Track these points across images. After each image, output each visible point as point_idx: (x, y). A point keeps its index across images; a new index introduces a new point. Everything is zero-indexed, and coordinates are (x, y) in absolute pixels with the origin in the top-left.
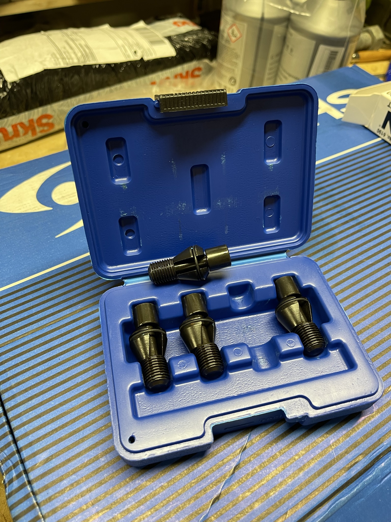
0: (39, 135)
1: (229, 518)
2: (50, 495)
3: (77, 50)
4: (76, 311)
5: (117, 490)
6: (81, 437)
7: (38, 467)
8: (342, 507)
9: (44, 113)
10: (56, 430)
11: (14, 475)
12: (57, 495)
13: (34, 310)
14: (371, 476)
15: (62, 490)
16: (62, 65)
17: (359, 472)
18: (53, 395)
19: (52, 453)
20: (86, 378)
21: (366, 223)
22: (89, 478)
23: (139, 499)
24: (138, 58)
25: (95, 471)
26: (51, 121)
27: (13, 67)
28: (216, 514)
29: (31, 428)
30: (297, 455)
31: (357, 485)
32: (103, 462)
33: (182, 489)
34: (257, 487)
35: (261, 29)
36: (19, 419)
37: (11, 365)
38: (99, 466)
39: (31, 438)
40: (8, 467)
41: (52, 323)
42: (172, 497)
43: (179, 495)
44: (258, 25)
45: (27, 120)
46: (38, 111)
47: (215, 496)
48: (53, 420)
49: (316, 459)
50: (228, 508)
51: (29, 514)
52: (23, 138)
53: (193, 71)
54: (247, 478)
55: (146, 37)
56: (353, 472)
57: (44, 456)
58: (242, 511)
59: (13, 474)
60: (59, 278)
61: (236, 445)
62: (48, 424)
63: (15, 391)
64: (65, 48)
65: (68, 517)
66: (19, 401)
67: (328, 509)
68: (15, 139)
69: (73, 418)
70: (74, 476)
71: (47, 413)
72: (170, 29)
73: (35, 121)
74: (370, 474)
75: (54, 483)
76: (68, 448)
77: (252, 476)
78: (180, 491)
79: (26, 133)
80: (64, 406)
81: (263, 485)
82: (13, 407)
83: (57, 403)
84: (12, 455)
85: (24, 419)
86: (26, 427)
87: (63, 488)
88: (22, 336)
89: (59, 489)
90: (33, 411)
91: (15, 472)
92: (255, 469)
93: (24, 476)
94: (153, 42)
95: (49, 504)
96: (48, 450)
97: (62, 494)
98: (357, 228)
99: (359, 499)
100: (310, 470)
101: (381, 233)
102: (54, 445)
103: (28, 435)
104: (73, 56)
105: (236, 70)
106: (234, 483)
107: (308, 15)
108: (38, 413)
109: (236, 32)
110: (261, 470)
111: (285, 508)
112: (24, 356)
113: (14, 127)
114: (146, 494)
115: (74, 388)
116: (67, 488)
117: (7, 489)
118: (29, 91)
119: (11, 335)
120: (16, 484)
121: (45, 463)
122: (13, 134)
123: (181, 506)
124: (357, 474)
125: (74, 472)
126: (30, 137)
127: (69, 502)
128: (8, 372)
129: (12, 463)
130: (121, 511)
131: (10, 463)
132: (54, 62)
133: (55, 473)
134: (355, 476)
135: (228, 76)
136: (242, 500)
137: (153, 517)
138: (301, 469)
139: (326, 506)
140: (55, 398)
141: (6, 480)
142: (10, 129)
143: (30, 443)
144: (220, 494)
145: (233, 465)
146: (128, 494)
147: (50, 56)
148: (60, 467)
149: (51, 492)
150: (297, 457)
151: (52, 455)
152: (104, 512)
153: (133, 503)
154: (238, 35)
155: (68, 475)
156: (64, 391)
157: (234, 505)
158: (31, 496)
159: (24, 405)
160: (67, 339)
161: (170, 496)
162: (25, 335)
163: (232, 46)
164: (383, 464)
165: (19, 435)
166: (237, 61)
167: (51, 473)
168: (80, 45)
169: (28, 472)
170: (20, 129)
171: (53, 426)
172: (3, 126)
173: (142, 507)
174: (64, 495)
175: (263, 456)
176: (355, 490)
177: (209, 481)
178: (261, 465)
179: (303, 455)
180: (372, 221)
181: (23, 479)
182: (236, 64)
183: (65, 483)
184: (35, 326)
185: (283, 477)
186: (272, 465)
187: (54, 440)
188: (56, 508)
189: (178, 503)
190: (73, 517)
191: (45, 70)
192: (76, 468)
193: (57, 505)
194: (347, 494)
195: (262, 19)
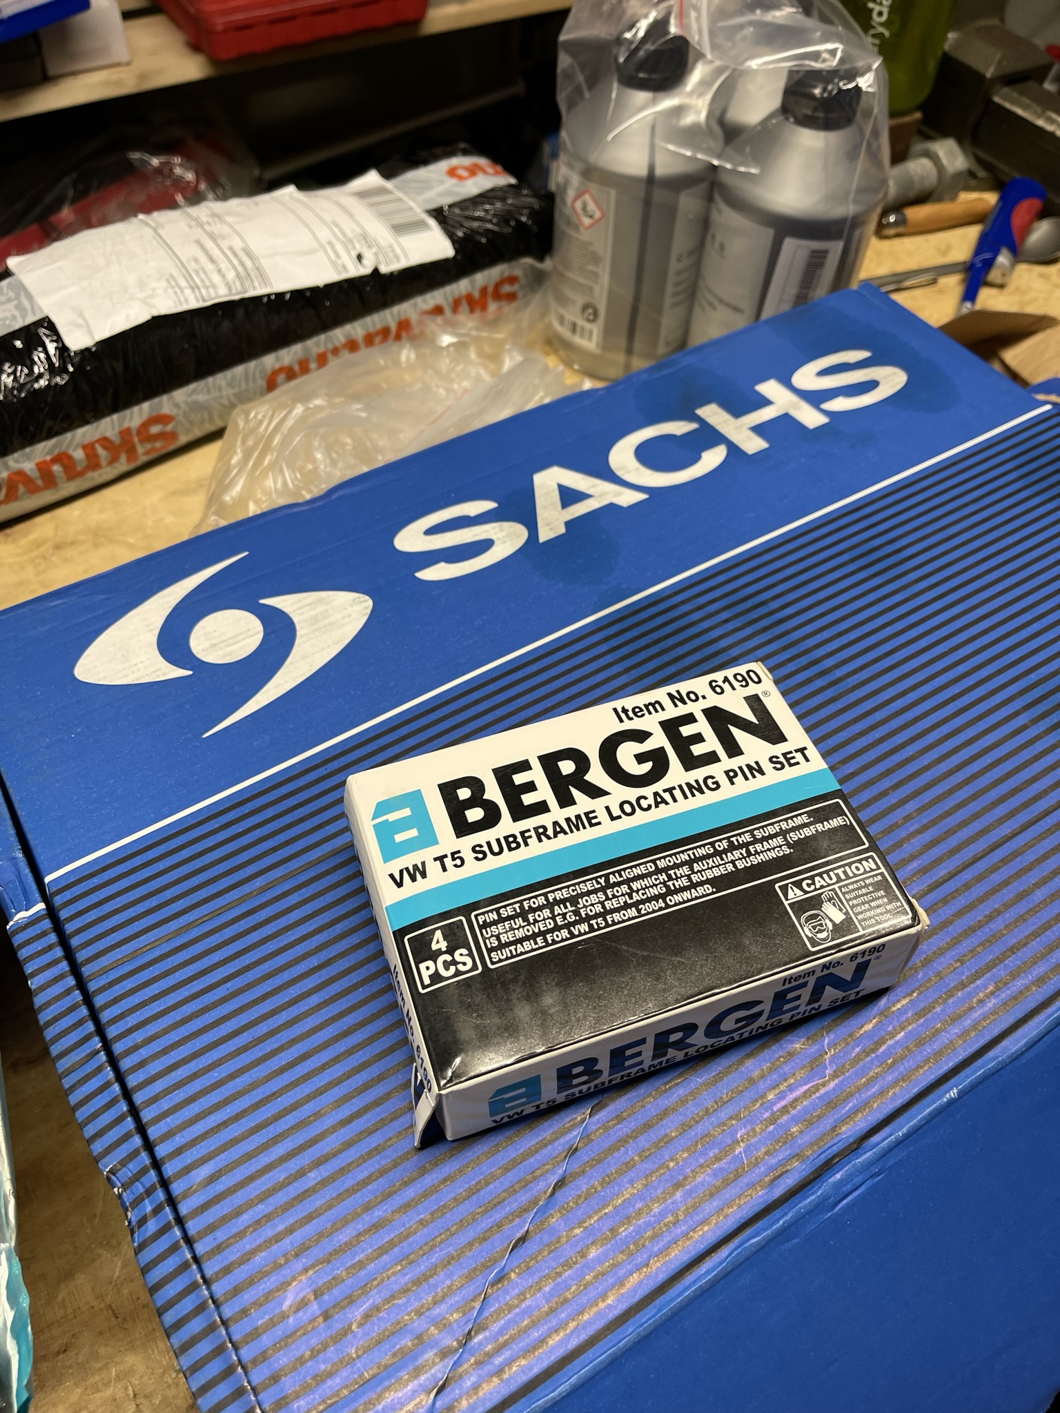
0: (143, 459)
1: (543, 1274)
2: (218, 1242)
3: (224, 265)
4: (251, 893)
5: (340, 1228)
6: (271, 1135)
7: (196, 1191)
8: (754, 1254)
9: (155, 413)
10: (225, 1124)
11: (149, 1209)
12: (232, 1240)
13: (169, 894)
14: (813, 1197)
15: (241, 1232)
16: (193, 304)
17: (789, 1190)
18: (215, 1059)
19: (221, 1165)
20: (275, 1026)
21: (849, 680)
22: (288, 1209)
23: (380, 1244)
24: (365, 270)
25: (298, 1196)
26: (169, 428)
27: (81, 315)
28: (518, 1266)
29: (178, 1122)
30: (672, 1159)
31: (786, 1214)
32: (315, 1178)
33: (456, 1224)
34: (595, 1218)
35: (647, 203)
36: (155, 1105)
37: (133, 1004)
38: (306, 1188)
39: (179, 1140)
40: (137, 1194)
41: (205, 919)
42: (439, 1239)
43: (452, 1235)
44: (641, 194)
45: (117, 430)
46: (141, 410)
47: (519, 1235)
48: (218, 1107)
49: (708, 1166)
50: (540, 1258)
51: (179, 1279)
52: (108, 469)
53: (498, 285)
54: (576, 1203)
55: (383, 216)
56: (778, 1191)
57: (204, 1171)
58: (567, 1261)
59: (145, 1207)
60: (214, 824)
61: (559, 1145)
62: (210, 1113)
63: (144, 1053)
64: (196, 260)
65: (253, 1280)
66: (153, 1073)
67: (727, 1258)
68: (90, 474)
69: (254, 1101)
70: (261, 1206)
71: (207, 1093)
72: (440, 189)
73: (134, 432)
74: (812, 1194)
75: (225, 1220)
76: (248, 1157)
77: (586, 1199)
78: (455, 1227)
79: (113, 460)
80: (237, 1080)
81: (606, 1214)
82: (142, 1082)
83: (224, 1075)
84: (143, 1172)
85: (165, 1104)
86: (168, 1120)
87: (242, 1228)
88: (149, 947)
89: (234, 1231)
90: (181, 1090)
91: (151, 1204)
92: (593, 1187)
93: (167, 1209)
94: (400, 229)
95: (219, 1257)
96: (213, 1161)
97: (241, 1238)
98: (830, 693)
99: (788, 1240)
100: (696, 1186)
101: (880, 701)
102: (223, 1152)
103: (174, 1134)
104: (216, 279)
105: (597, 289)
106: (552, 1212)
107: (754, 171)
108: (190, 1094)
109: (592, 206)
110: (603, 1187)
111: (645, 1256)
112: (155, 985)
113: (89, 448)
114: (393, 1235)
115: (254, 1046)
116: (249, 1227)
117: (136, 1235)
118: (119, 366)
119: (129, 945)
120: (152, 1226)
121: (208, 1184)
122: (85, 464)
123: (455, 1254)
124: (785, 1194)
125: (261, 1199)
126: (123, 465)
127: (254, 1252)
128: (129, 1018)
129: (144, 1186)
130: (349, 1264)
131: (139, 1188)
132: (174, 297)
133: (228, 1201)
134: (782, 1196)
135: (580, 300)
136: (567, 1242)
137: (405, 1275)
138: (678, 1186)
139: (724, 1252)
140: (220, 1065)
141: (133, 1219)
142: (79, 454)
143: (177, 1149)
144: (527, 1231)
145: (553, 1179)
146: (359, 1235)
147: (163, 284)
148: (235, 1191)
149: (220, 1235)
150: (672, 1164)
151: (221, 1170)
152: (317, 1268)
153: (370, 1251)
154: (598, 215)
155: (250, 1205)
156: (235, 1051)
157: (551, 1252)
158: (181, 1247)
159: (162, 1080)
160: (236, 950)
161: (436, 1237)
162: (155, 945)
163: (584, 236)
164: (838, 1176)
165: (157, 1136)
166: (599, 270)
167: (219, 1202)
168: (231, 248)
169: (177, 1201)
170: (101, 451)
171: (219, 1116)
172: (63, 448)
173: (385, 1257)
174: (245, 1240)
175: (609, 1163)
176: (781, 1222)
177: (508, 1209)
178: (604, 1179)
179: (683, 1160)
180: (864, 675)
181: (167, 1216)
182: (596, 276)
183: (246, 1219)
184: (173, 926)
185: (645, 1199)
186: (626, 1180)
187: (223, 1142)
188: (232, 1264)
189: (451, 1248)
190: (261, 1279)
191: (154, 318)
192: (264, 1192)
193: (233, 1258)
194: (765, 1230)
195: (650, 179)
